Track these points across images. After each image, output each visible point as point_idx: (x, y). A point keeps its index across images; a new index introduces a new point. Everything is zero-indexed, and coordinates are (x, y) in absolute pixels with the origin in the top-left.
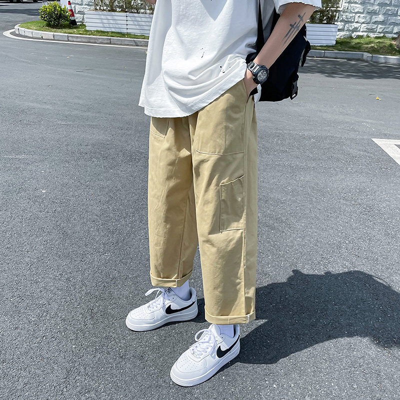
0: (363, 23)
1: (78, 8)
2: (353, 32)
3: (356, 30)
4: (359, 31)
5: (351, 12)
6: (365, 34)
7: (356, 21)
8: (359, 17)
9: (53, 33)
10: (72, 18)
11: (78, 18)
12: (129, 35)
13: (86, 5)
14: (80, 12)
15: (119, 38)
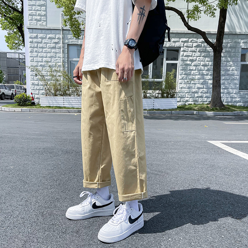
0: (191, 97)
1: (36, 96)
2: (186, 102)
3: (187, 101)
4: (189, 102)
5: (183, 93)
6: (193, 103)
7: (186, 97)
8: (188, 94)
9: (21, 108)
10: (33, 101)
11: (36, 101)
12: (65, 107)
13: (41, 94)
14: (37, 98)
15: (59, 109)
